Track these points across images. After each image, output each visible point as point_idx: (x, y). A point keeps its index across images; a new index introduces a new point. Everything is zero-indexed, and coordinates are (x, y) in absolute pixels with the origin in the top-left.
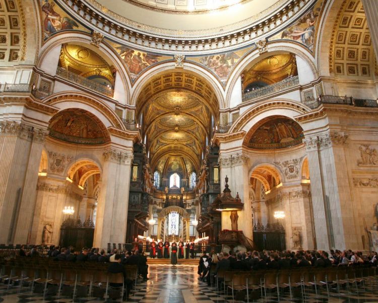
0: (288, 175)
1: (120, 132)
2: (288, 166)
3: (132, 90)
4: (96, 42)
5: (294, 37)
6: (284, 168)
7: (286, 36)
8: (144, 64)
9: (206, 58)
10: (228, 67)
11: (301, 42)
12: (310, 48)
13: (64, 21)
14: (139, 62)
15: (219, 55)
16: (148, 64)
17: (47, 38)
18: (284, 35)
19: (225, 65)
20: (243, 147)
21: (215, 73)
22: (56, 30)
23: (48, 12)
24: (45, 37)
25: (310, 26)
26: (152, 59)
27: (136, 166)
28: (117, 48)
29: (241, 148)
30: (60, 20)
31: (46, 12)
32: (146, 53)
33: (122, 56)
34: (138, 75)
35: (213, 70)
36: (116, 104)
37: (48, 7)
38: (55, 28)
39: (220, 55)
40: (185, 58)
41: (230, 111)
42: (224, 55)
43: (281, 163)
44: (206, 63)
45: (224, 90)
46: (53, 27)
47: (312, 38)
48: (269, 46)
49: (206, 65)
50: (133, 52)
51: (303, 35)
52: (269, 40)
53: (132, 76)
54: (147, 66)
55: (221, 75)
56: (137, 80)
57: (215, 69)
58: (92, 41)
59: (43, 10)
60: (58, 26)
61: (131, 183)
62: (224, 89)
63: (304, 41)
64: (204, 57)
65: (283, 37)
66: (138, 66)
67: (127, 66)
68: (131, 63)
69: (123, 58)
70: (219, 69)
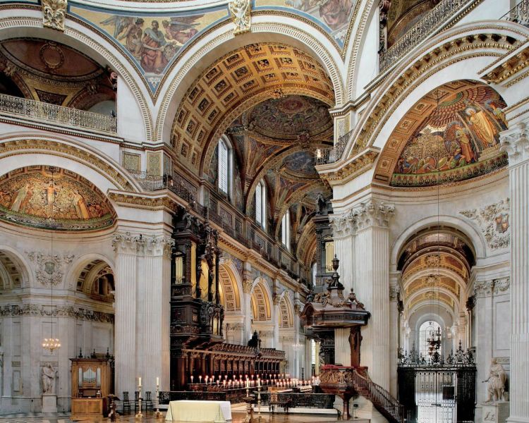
0: (494, 238)
1: (132, 197)
2: (494, 216)
3: (155, 110)
4: (53, 20)
6: (485, 224)
8: (171, 46)
14: (159, 47)
16: (179, 44)
20: (373, 186)
21: (322, 20)
26: (186, 27)
27: (178, 256)
28: (106, 23)
29: (370, 190)
32: (168, 19)
33: (120, 39)
34: (162, 74)
36: (122, 145)
41: (354, 108)
45: (344, 60)
50: (140, 22)
53: (151, 80)
54: (178, 48)
56: (162, 85)
57: (321, 9)
58: (44, 20)
61: (173, 287)
62: (341, 55)
66: (159, 54)
67: (137, 58)
68: (144, 51)
69: (123, 43)
70: (329, 7)
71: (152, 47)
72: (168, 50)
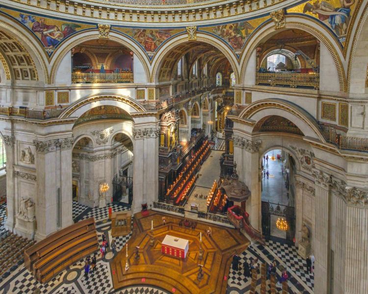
0: (304, 164)
1: (141, 114)
2: (304, 155)
3: (151, 68)
4: (104, 35)
5: (320, 16)
6: (300, 156)
7: (310, 11)
9: (219, 27)
10: (242, 38)
11: (329, 25)
12: (341, 40)
13: (63, 29)
14: (153, 40)
15: (231, 24)
17: (52, 53)
18: (307, 8)
19: (239, 35)
21: (229, 43)
22: (59, 40)
23: (41, 29)
24: (50, 52)
25: (344, 7)
26: (166, 34)
27: (162, 134)
28: (128, 32)
30: (58, 30)
31: (39, 31)
32: (158, 30)
34: (154, 52)
35: (227, 41)
36: (137, 87)
37: (39, 26)
38: (57, 39)
39: (233, 25)
40: (197, 29)
41: (244, 90)
42: (237, 24)
43: (297, 149)
44: (219, 33)
45: (239, 64)
46: (55, 40)
47: (344, 26)
48: (288, 20)
49: (220, 35)
50: (145, 31)
51: (332, 17)
52: (288, 11)
53: (149, 55)
54: (162, 42)
55: (235, 47)
56: (154, 57)
57: (229, 39)
58: (100, 35)
59: (35, 31)
60: (59, 36)
62: (238, 62)
63: (334, 26)
64: (216, 27)
65: (305, 11)
66: (153, 43)
67: (143, 45)
68: (146, 43)
69: (136, 39)
70: (233, 40)
71: (150, 41)
72: (157, 42)
